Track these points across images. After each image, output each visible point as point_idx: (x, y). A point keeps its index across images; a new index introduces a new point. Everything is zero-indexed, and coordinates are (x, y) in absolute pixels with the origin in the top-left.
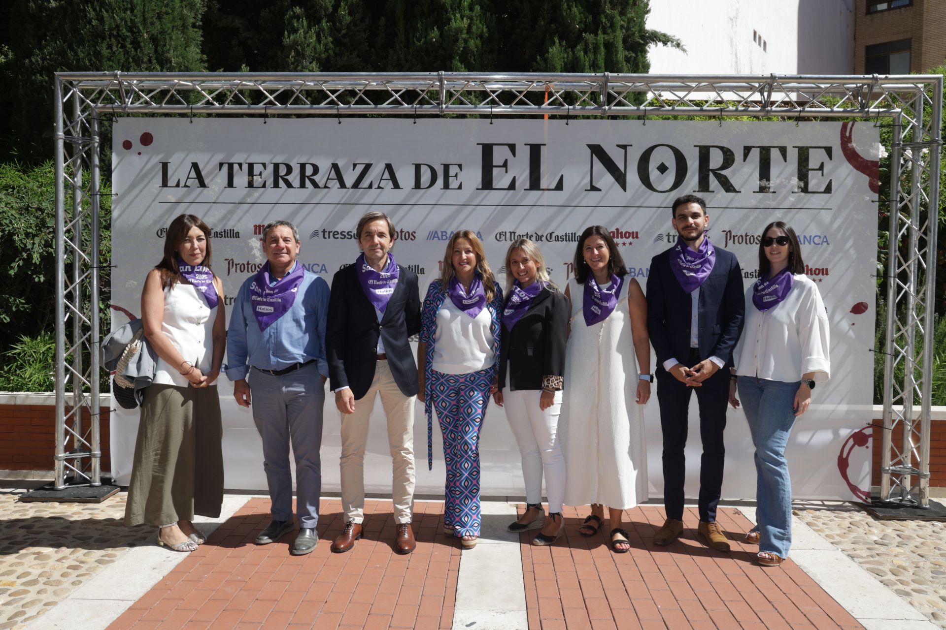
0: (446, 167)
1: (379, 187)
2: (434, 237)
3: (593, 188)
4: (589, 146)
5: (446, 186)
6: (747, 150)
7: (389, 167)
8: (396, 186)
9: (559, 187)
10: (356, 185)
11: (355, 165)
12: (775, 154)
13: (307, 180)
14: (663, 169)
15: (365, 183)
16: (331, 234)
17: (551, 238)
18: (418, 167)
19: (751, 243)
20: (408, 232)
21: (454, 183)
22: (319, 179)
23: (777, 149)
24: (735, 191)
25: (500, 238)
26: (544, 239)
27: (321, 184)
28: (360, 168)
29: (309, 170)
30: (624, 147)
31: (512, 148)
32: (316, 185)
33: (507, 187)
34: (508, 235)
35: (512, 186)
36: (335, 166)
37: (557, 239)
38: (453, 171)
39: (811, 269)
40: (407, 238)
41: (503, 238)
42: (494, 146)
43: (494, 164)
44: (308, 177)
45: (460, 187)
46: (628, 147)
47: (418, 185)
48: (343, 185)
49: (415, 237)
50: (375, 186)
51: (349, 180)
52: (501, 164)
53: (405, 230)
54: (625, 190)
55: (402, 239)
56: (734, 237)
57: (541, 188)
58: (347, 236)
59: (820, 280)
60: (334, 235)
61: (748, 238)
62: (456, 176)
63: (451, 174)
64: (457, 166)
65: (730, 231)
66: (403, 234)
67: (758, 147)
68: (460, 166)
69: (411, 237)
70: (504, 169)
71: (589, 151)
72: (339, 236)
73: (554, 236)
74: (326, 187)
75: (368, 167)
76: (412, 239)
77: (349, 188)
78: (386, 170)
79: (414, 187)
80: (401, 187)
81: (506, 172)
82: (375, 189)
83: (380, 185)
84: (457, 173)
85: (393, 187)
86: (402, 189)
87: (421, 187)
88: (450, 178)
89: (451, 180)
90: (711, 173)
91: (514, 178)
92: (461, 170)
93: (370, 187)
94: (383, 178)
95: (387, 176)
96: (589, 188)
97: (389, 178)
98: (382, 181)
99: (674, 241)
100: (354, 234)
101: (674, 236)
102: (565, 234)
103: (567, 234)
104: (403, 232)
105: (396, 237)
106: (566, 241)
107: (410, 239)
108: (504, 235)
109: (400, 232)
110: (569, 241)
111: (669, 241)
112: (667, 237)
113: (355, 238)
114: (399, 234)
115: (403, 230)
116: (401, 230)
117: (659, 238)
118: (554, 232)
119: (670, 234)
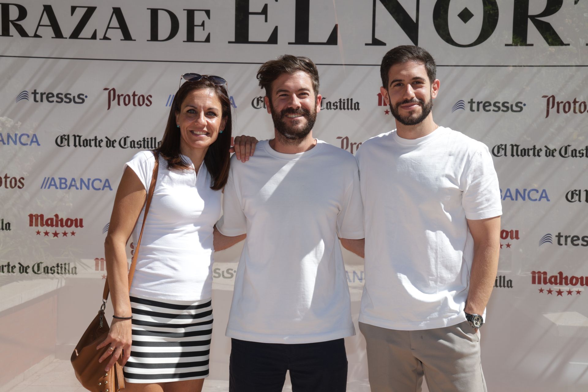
0: (191, 14)
1: (105, 38)
3: (376, 42)
5: (190, 38)
7: (117, 12)
8: (127, 36)
9: (333, 40)
10: (75, 35)
11: (73, 9)
13: (11, 25)
14: (465, 15)
15: (87, 32)
16: (44, 96)
17: (321, 105)
18: (154, 13)
19: (581, 112)
20: (143, 96)
21: (200, 35)
22: (28, 24)
24: (561, 43)
25: (258, 104)
27: (31, 33)
28: (80, 13)
29: (14, 13)
32: (23, 33)
33: (266, 40)
35: (273, 39)
36: (48, 9)
37: (329, 106)
38: (199, 18)
40: (141, 103)
41: (262, 104)
43: (251, 10)
44: (12, 22)
45: (208, 40)
47: (154, 37)
48: (58, 34)
49: (151, 102)
50: (100, 35)
51: (67, 28)
52: (260, 10)
53: (139, 93)
55: (134, 105)
56: (558, 104)
57: (310, 41)
58: (65, 99)
60: (48, 98)
61: (577, 105)
62: (203, 25)
64: (204, 12)
65: (553, 97)
66: (136, 98)
68: (208, 12)
69: (146, 101)
70: (263, 16)
72: (55, 99)
73: (325, 102)
74: (36, 36)
75: (91, 11)
76: (147, 105)
77: (66, 38)
78: (114, 16)
79: (150, 39)
80: (133, 39)
81: (266, 21)
82: (100, 39)
83: (107, 36)
84: (203, 22)
85: (123, 38)
86: (135, 40)
87: (159, 39)
88: (195, 28)
89: (196, 29)
90: (529, 20)
91: (276, 28)
92: (209, 18)
93: (94, 37)
94: (110, 26)
95: (115, 23)
96: (371, 42)
97: (118, 26)
98: (109, 30)
99: (478, 110)
100: (74, 97)
101: (479, 103)
102: (339, 101)
103: (342, 100)
104: (137, 95)
105: (127, 102)
106: (341, 109)
107: (145, 104)
108: (263, 100)
109: (132, 96)
110: (344, 109)
111: (472, 110)
112: (470, 104)
113: (75, 102)
114: (132, 98)
115: (136, 94)
116: (134, 93)
117: (459, 105)
118: (325, 97)
119: (474, 101)
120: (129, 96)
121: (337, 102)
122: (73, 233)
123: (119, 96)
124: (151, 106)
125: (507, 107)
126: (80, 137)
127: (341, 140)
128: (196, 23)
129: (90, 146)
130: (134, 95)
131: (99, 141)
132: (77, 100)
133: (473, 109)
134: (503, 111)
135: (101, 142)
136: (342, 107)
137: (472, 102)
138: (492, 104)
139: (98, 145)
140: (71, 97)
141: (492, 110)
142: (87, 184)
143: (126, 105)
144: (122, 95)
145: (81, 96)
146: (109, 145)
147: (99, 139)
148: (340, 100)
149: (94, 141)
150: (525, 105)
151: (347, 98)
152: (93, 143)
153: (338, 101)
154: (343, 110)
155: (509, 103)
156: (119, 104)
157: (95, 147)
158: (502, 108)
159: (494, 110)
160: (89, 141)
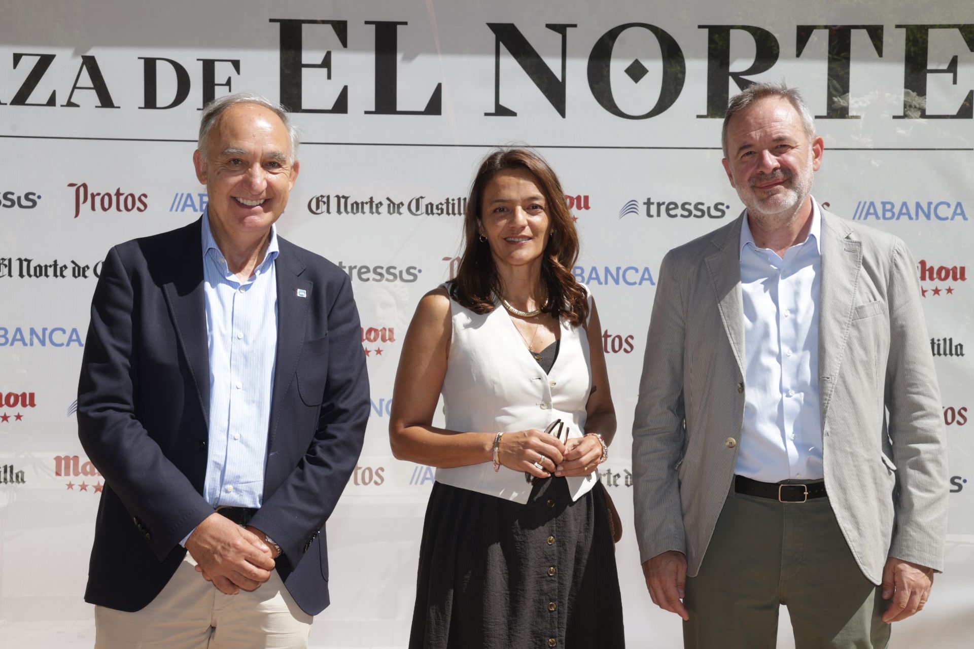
0: (209, 67)
1: (70, 104)
2: (185, 205)
3: (501, 111)
4: (493, 27)
6: (804, 34)
7: (90, 63)
8: (106, 101)
9: (434, 107)
10: (20, 99)
11: (17, 58)
12: (860, 41)
14: (636, 72)
15: (40, 93)
17: (418, 209)
18: (150, 66)
20: (132, 196)
23: (864, 31)
25: (318, 207)
26: (404, 209)
28: (28, 65)
30: (561, 29)
31: (341, 28)
33: (330, 107)
34: (333, 202)
35: (341, 106)
37: (430, 209)
38: (222, 72)
39: (931, 269)
40: (130, 206)
41: (323, 207)
42: (304, 26)
43: (304, 61)
46: (569, 30)
47: (150, 101)
49: (145, 206)
50: (61, 99)
51: (7, 88)
52: (319, 61)
53: (125, 191)
54: (563, 114)
55: (118, 209)
57: (399, 109)
59: (949, 291)
62: (228, 83)
63: (217, 80)
64: (230, 64)
66: (122, 198)
67: (826, 27)
68: (236, 64)
69: (138, 204)
70: (325, 70)
71: (492, 36)
73: (423, 204)
75: (45, 62)
76: (139, 210)
77: (6, 104)
78: (85, 69)
79: (143, 106)
80: (115, 105)
81: (329, 77)
82: (62, 106)
83: (73, 100)
84: (229, 79)
85: (100, 105)
86: (119, 107)
87: (158, 105)
88: (216, 88)
89: (218, 90)
90: (731, 80)
91: (345, 89)
92: (239, 73)
93: (52, 102)
94: (78, 85)
95: (86, 79)
96: (493, 111)
97: (92, 86)
98: (76, 90)
99: (659, 215)
100: (19, 198)
101: (659, 205)
102: (446, 201)
103: (450, 201)
104: (122, 194)
105: (106, 205)
106: (448, 213)
107: (135, 209)
108: (326, 202)
109: (115, 195)
110: (454, 214)
111: (649, 215)
112: (646, 206)
113: (21, 206)
114: (114, 199)
115: (121, 192)
116: (118, 190)
117: (631, 207)
118: (423, 196)
119: (652, 201)
120: (109, 195)
121: (443, 203)
122: (19, 417)
123: (93, 196)
124: (146, 210)
125: (702, 211)
126: (29, 261)
127: (449, 262)
128: (216, 82)
129: (47, 276)
130: (118, 194)
131: (61, 268)
132: (24, 202)
133: (652, 213)
134: (695, 216)
135: (64, 269)
136: (450, 211)
137: (648, 203)
138: (680, 205)
139: (58, 273)
140: (15, 198)
141: (679, 215)
142: (41, 336)
143: (104, 209)
144: (98, 194)
145: (31, 197)
146: (77, 275)
147: (60, 264)
148: (448, 199)
149: (53, 268)
150: (728, 207)
151: (458, 197)
152: (51, 271)
153: (444, 201)
154: (451, 216)
155: (705, 205)
156: (93, 208)
157: (55, 278)
158: (695, 212)
159: (682, 216)
160: (43, 268)
